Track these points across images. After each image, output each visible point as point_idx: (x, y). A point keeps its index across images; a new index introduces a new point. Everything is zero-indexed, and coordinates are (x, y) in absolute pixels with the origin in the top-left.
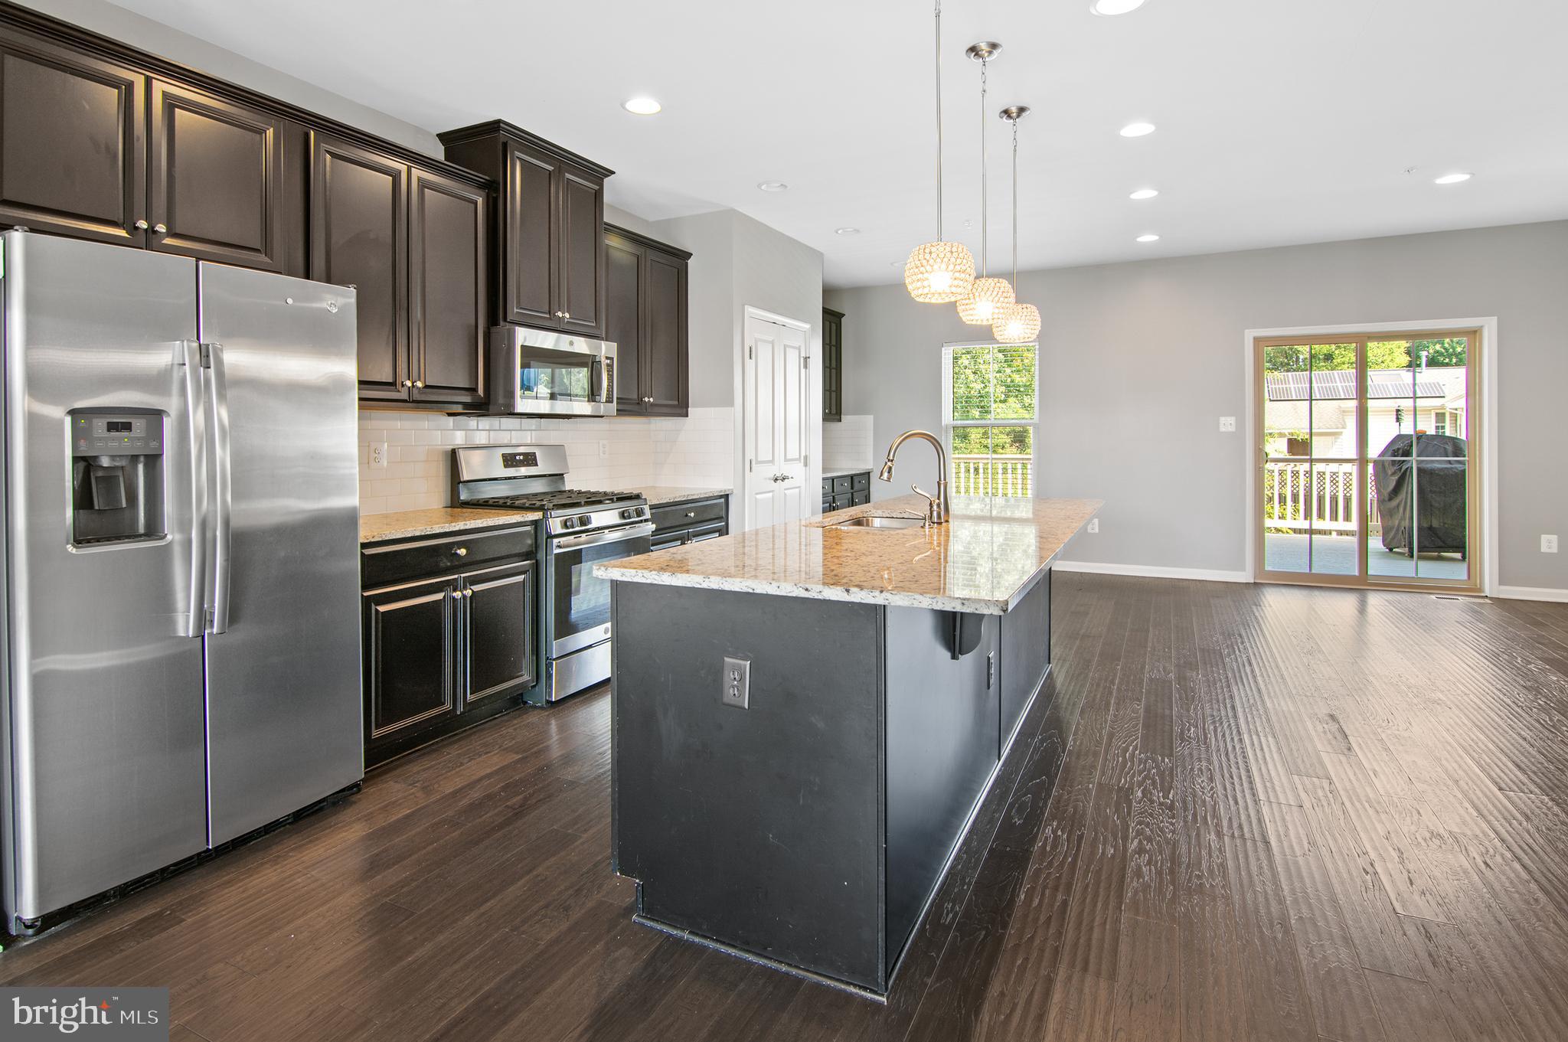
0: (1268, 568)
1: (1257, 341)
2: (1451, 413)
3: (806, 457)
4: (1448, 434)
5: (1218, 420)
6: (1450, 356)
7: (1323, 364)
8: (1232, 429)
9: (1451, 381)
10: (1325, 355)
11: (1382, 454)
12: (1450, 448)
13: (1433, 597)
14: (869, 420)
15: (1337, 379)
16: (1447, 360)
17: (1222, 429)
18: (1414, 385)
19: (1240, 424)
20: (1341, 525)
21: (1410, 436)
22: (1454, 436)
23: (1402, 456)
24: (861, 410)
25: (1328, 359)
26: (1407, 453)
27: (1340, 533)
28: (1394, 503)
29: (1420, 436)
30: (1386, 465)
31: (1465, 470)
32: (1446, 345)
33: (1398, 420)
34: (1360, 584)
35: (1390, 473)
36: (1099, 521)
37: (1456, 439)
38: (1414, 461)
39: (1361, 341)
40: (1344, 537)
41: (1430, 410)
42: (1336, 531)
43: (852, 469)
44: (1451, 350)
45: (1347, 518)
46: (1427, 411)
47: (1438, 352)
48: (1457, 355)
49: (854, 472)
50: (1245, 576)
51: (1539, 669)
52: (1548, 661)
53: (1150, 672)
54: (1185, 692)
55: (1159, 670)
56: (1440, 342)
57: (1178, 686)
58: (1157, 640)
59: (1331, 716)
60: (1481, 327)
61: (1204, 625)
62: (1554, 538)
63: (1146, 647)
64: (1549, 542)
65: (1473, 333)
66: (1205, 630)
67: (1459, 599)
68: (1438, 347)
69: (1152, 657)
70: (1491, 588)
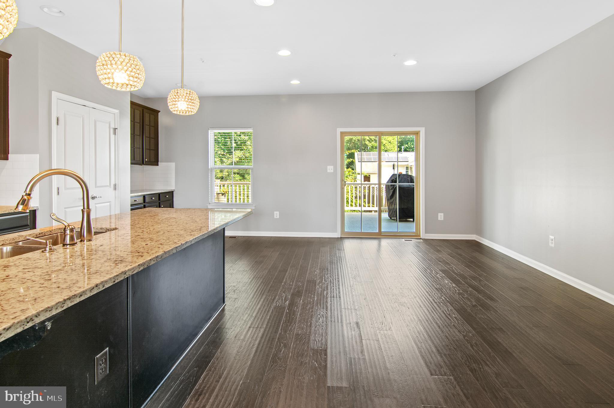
0: (346, 230)
1: (342, 133)
2: (410, 167)
3: (115, 185)
5: (327, 167)
6: (410, 149)
8: (332, 171)
9: (410, 156)
11: (388, 182)
12: (409, 179)
13: (403, 240)
14: (173, 165)
16: (409, 150)
17: (328, 171)
18: (398, 157)
19: (335, 169)
21: (396, 174)
22: (411, 175)
23: (394, 183)
24: (168, 160)
26: (396, 182)
28: (392, 200)
29: (400, 175)
30: (389, 186)
31: (414, 187)
32: (409, 145)
33: (394, 168)
34: (379, 236)
35: (390, 189)
36: (279, 213)
37: (412, 176)
38: (397, 184)
39: (379, 135)
41: (404, 166)
42: (374, 211)
43: (160, 190)
46: (403, 166)
47: (407, 147)
48: (411, 148)
49: (160, 192)
50: (337, 235)
51: (441, 276)
52: (443, 271)
53: (277, 301)
54: (290, 315)
55: (282, 300)
56: (407, 144)
57: (288, 311)
58: (289, 277)
59: (357, 323)
60: (419, 131)
61: (313, 264)
62: (442, 214)
63: (282, 282)
64: (441, 216)
65: (417, 133)
66: (313, 268)
67: (412, 240)
68: (407, 145)
69: (282, 290)
70: (423, 235)
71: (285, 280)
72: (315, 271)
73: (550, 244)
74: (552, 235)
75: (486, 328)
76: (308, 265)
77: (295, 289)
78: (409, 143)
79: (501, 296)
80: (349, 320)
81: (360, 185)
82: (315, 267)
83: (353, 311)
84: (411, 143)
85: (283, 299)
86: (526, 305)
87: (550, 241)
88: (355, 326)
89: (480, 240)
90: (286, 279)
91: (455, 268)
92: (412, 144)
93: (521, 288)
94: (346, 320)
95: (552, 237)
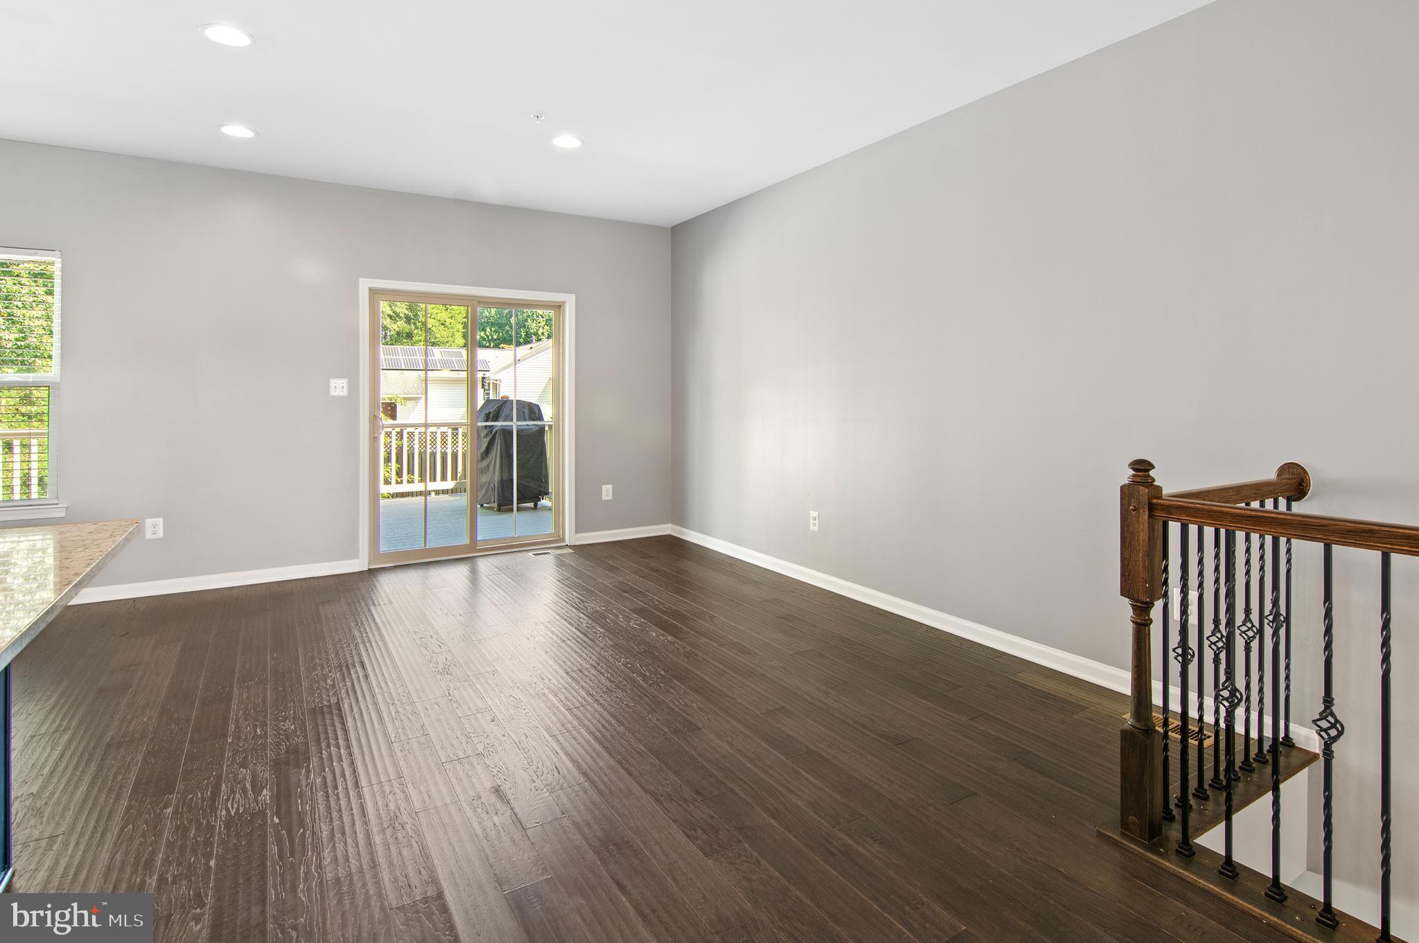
0: (382, 549)
1: (374, 292)
2: (493, 383)
5: (330, 382)
7: (405, 341)
8: (345, 393)
10: (407, 333)
13: (531, 554)
15: (418, 354)
16: (488, 344)
17: (333, 393)
19: (354, 388)
20: (439, 485)
25: (409, 337)
27: (437, 492)
29: (506, 402)
30: (480, 428)
32: (488, 333)
34: (466, 555)
35: (481, 438)
36: (161, 521)
37: (525, 401)
38: (515, 425)
40: (441, 496)
42: (434, 491)
44: (490, 337)
50: (359, 564)
51: (638, 625)
52: (639, 612)
53: (227, 800)
54: (289, 832)
55: (244, 790)
56: (484, 330)
57: (277, 821)
58: (244, 713)
59: (497, 791)
60: (564, 302)
61: (313, 658)
62: (610, 487)
63: (225, 736)
64: (607, 492)
65: (558, 307)
66: (315, 669)
67: (548, 553)
68: (482, 333)
69: (234, 760)
70: (571, 537)
71: (232, 727)
72: (325, 678)
73: (812, 527)
74: (814, 510)
75: (757, 714)
76: (297, 663)
77: (278, 745)
78: (488, 330)
79: (756, 641)
80: (473, 787)
81: (423, 429)
82: (322, 666)
83: (474, 760)
84: (493, 329)
85: (248, 786)
86: (801, 650)
87: (811, 521)
88: (493, 799)
89: (681, 533)
90: (237, 721)
91: (658, 601)
92: (494, 332)
93: (782, 618)
94: (465, 790)
95: (814, 514)
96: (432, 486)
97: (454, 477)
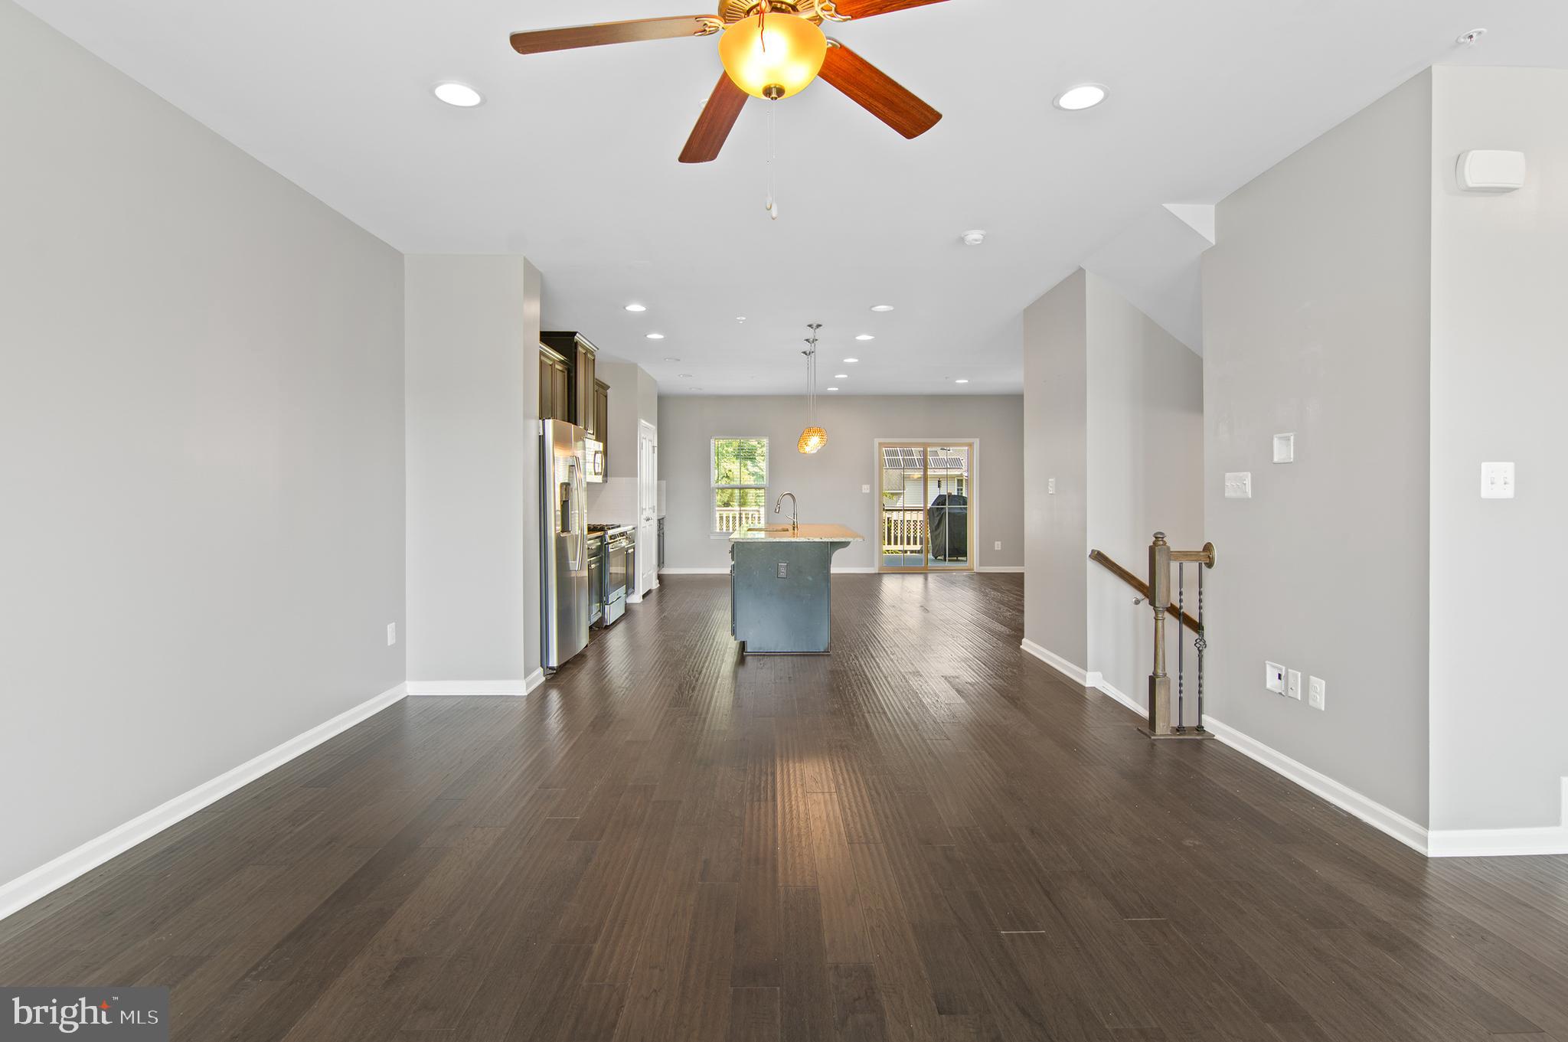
0: (884, 565)
1: (880, 444)
4: (964, 495)
5: (861, 487)
8: (868, 491)
17: (863, 491)
19: (872, 489)
27: (912, 552)
28: (938, 531)
29: (950, 495)
33: (939, 486)
34: (924, 570)
35: (936, 515)
39: (925, 445)
41: (955, 480)
45: (915, 543)
46: (953, 480)
50: (875, 570)
60: (974, 442)
62: (999, 543)
64: (998, 545)
65: (971, 445)
70: (977, 568)
96: (907, 547)
97: (921, 543)
